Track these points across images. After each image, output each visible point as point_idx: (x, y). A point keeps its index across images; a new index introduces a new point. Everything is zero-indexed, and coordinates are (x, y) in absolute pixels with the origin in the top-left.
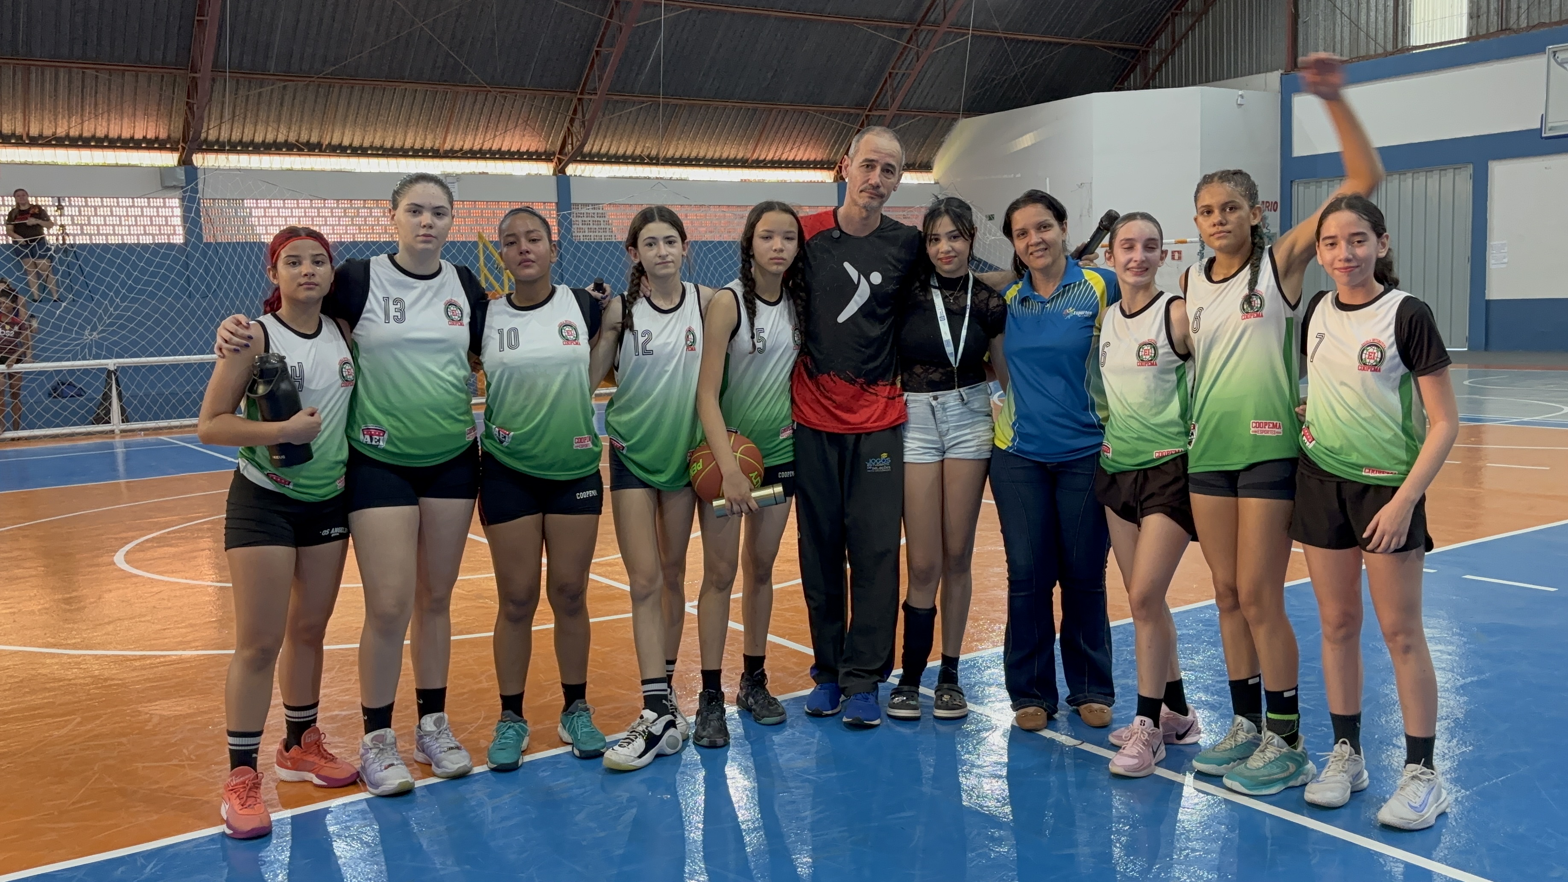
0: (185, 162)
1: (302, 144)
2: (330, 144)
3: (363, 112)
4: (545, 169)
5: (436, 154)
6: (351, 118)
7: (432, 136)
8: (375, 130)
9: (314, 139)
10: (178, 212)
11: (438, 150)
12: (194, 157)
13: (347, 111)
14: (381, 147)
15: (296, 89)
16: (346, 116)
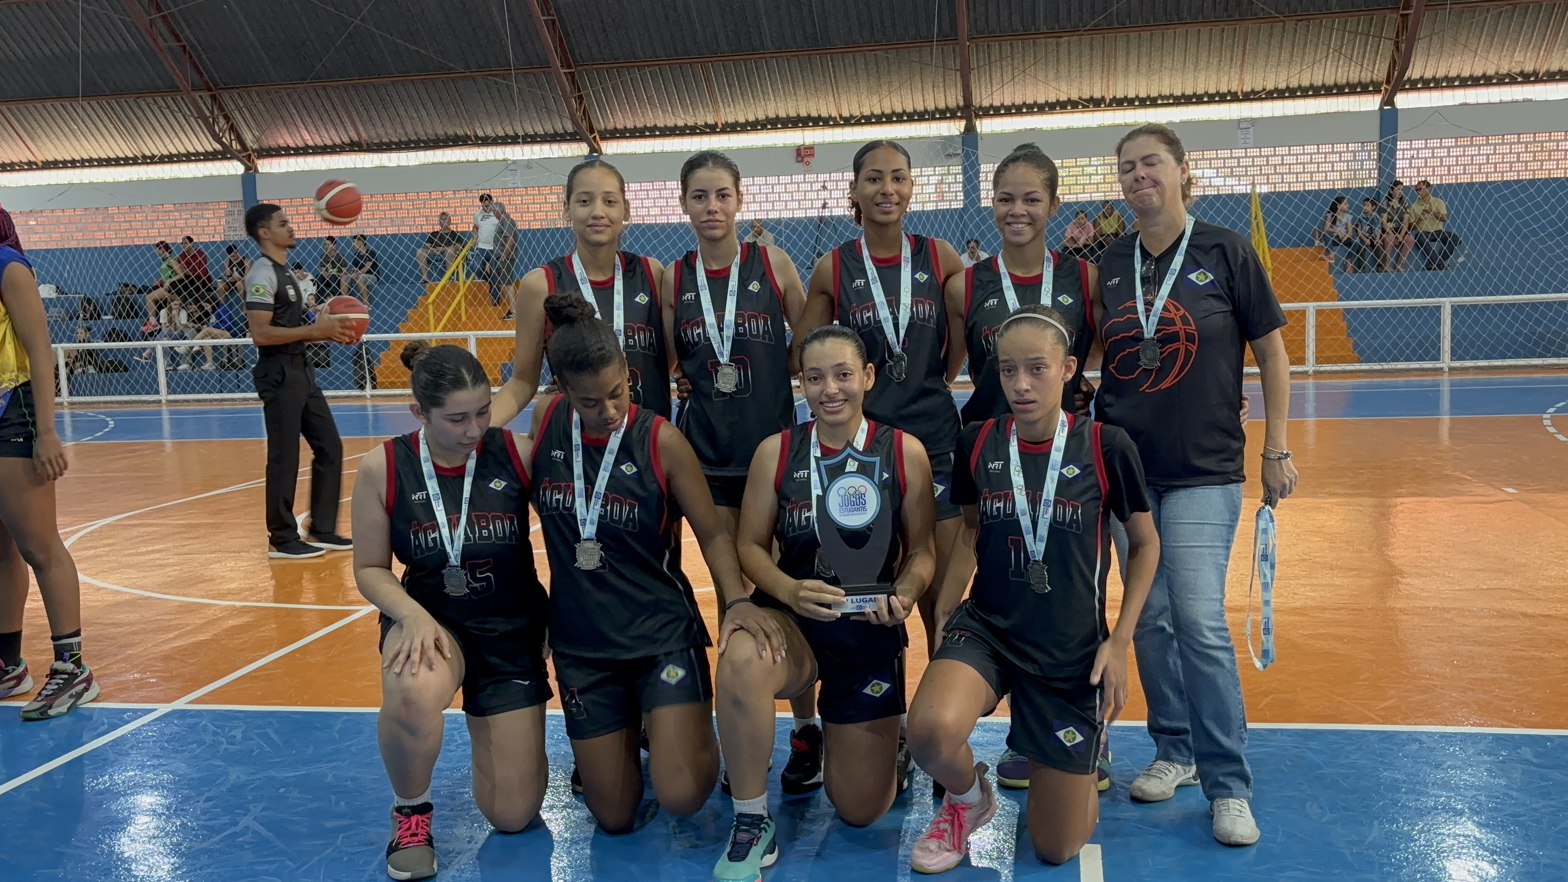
0: (970, 129)
1: (1085, 100)
2: (1114, 97)
3: (1144, 60)
4: (1371, 103)
5: (1235, 98)
6: (1133, 68)
7: (1226, 78)
8: (1160, 79)
9: (1097, 95)
10: (960, 178)
11: (1236, 93)
12: (978, 123)
13: (1127, 61)
14: (1171, 96)
15: (1069, 44)
16: (1128, 66)
